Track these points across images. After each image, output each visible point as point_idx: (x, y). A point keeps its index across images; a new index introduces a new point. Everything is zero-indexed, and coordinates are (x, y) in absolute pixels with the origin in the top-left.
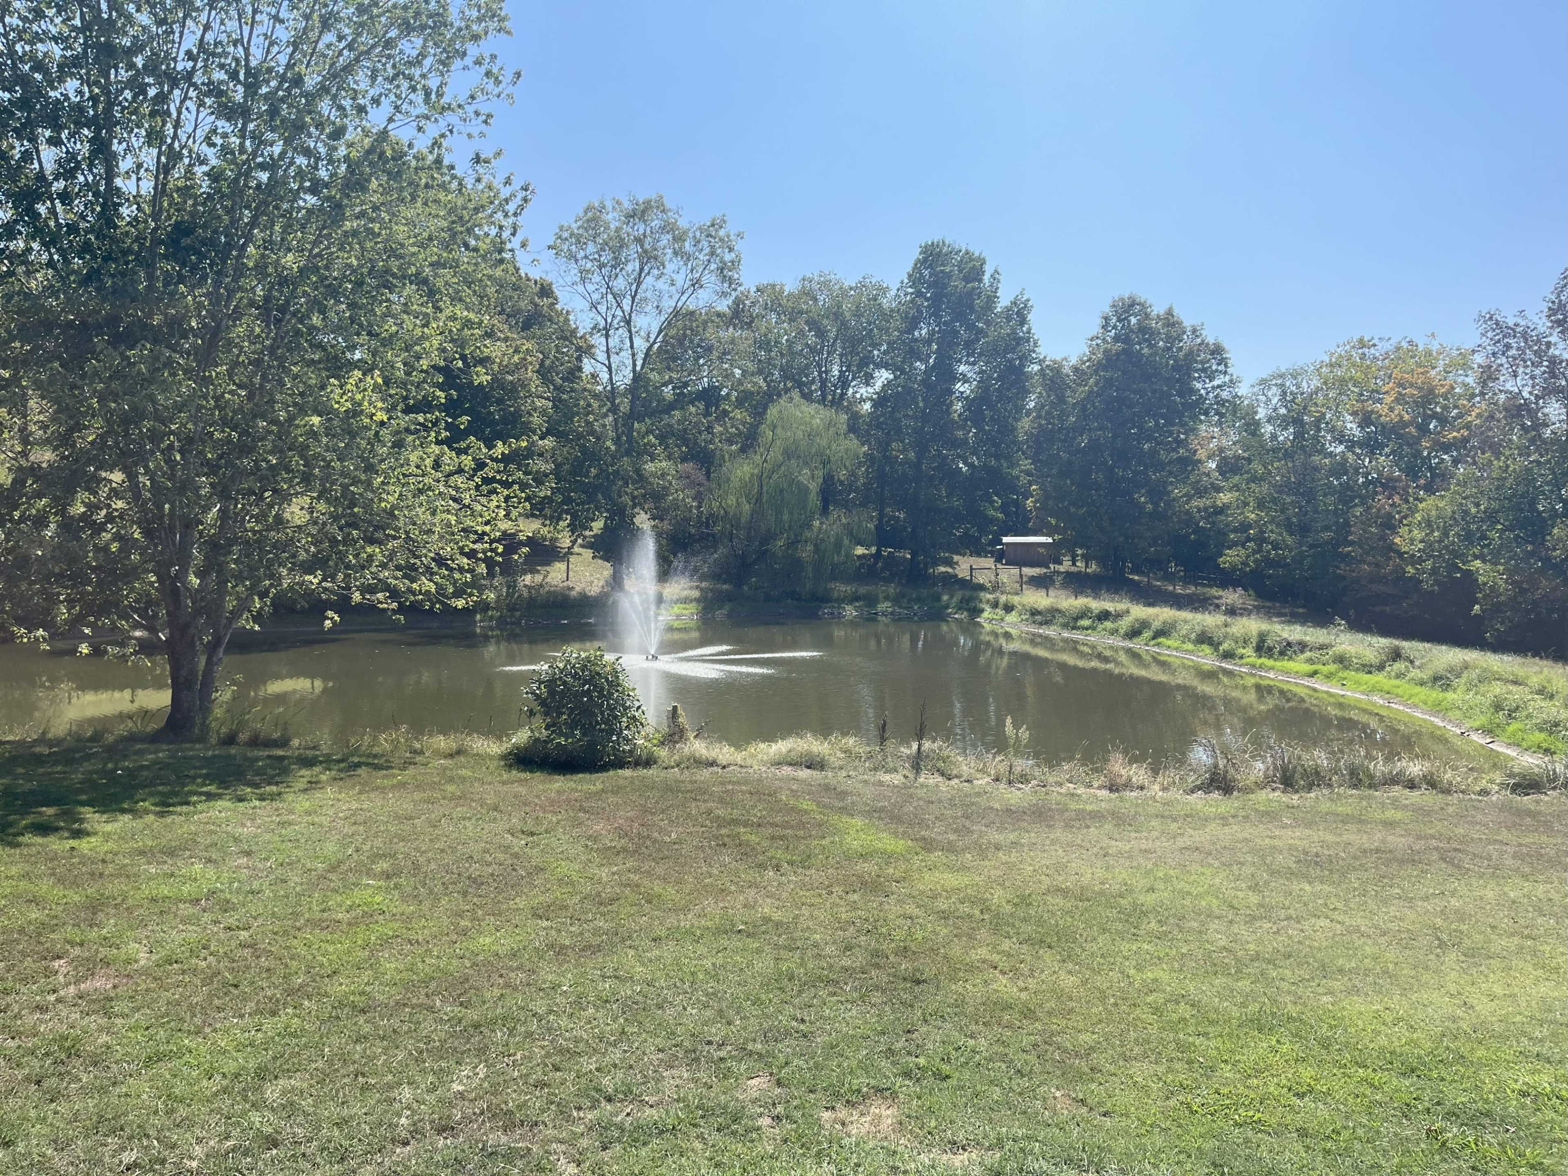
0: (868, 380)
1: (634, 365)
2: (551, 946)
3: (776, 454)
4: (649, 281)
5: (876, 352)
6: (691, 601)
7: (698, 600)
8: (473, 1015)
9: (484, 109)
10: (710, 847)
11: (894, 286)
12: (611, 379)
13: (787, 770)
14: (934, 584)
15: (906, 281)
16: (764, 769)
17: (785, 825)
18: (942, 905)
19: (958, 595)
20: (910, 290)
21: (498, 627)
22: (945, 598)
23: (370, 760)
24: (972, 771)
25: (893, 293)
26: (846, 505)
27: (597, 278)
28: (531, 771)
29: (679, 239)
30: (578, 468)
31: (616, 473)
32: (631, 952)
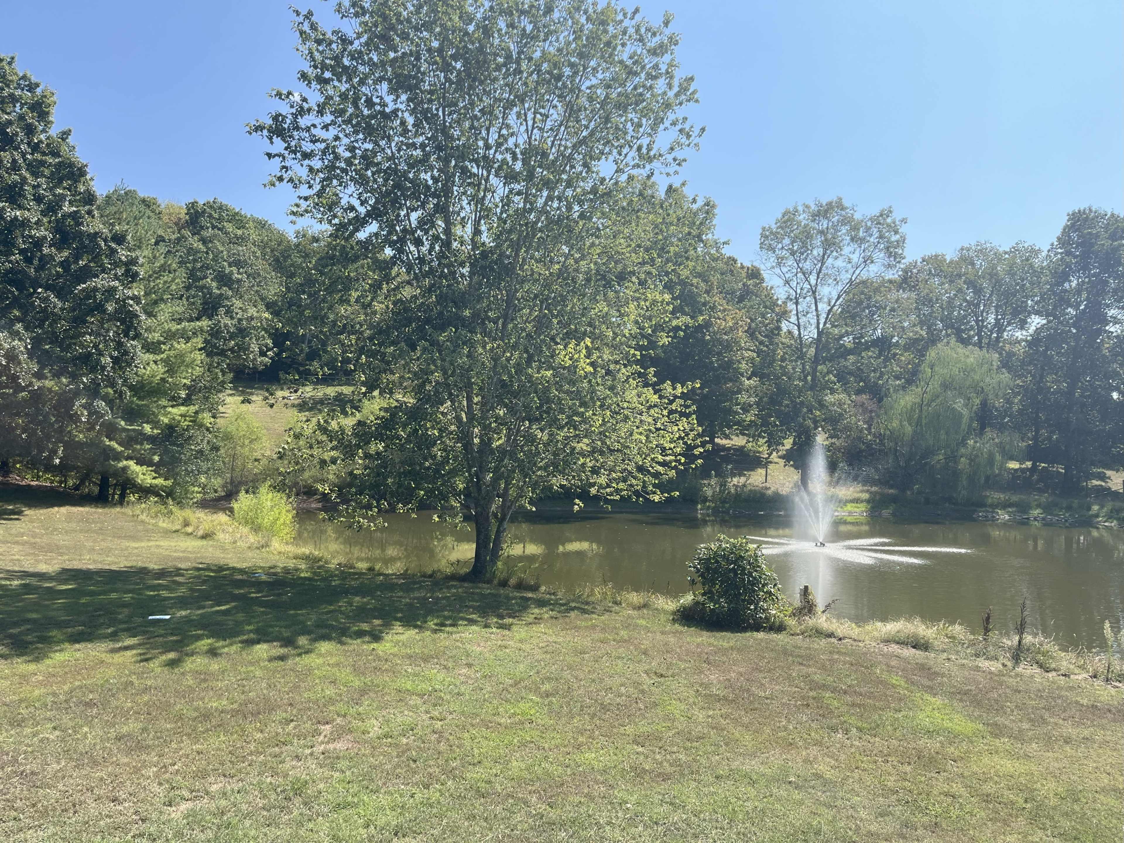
0: (1023, 325)
1: (818, 323)
2: (634, 768)
3: (935, 386)
4: (830, 261)
5: (1029, 302)
6: (862, 502)
7: (868, 501)
8: (553, 815)
9: (680, 157)
10: (795, 706)
11: (1045, 248)
12: (800, 334)
13: (894, 648)
14: (1087, 496)
15: (1056, 243)
16: (874, 644)
17: (871, 695)
18: (988, 788)
19: (1109, 506)
20: (1060, 251)
21: (713, 514)
22: (1096, 508)
23: (583, 606)
24: (1072, 667)
25: (1044, 254)
26: (1001, 428)
27: (791, 262)
28: (689, 627)
29: (855, 228)
30: (774, 400)
31: (802, 403)
32: (694, 785)
